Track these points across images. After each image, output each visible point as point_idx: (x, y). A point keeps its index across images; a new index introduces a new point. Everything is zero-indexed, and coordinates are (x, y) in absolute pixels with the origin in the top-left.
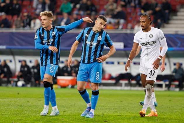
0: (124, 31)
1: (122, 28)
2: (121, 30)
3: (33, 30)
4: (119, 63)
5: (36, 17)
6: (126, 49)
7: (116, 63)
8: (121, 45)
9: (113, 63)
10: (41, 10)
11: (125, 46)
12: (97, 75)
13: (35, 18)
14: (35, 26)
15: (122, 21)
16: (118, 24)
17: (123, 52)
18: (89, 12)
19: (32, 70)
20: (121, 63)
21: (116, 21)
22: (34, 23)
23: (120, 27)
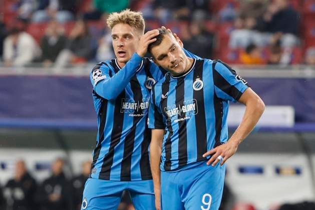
0: (296, 72)
1: (291, 63)
2: (286, 68)
3: (11, 66)
4: (278, 171)
5: (20, 25)
6: (302, 126)
7: (269, 171)
8: (284, 116)
9: (260, 171)
10: (36, 5)
11: (298, 119)
12: (203, 201)
13: (16, 32)
14: (15, 56)
15: (289, 40)
16: (277, 48)
17: (292, 137)
18: (184, 12)
19: (7, 193)
20: (285, 171)
21: (270, 38)
22: (15, 47)
23: (285, 58)
